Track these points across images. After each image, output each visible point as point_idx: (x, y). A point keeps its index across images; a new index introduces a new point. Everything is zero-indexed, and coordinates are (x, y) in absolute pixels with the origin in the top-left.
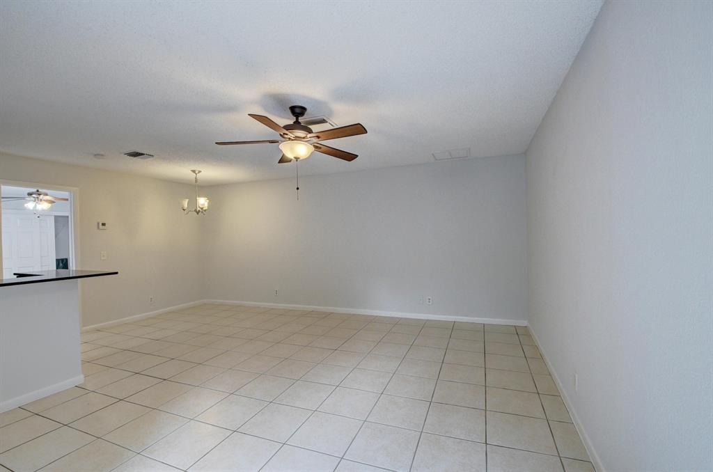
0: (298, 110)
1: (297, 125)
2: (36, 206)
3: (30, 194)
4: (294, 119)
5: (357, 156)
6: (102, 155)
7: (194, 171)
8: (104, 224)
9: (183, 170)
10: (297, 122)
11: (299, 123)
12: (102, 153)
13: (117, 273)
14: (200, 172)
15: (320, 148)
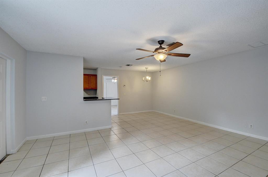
0: (160, 42)
1: (161, 48)
2: (114, 81)
3: (113, 78)
4: (160, 46)
5: (190, 54)
6: (121, 67)
7: (146, 68)
8: (125, 85)
9: (143, 68)
10: (161, 47)
11: (162, 47)
12: (121, 66)
13: (119, 99)
14: (148, 68)
15: (171, 54)
